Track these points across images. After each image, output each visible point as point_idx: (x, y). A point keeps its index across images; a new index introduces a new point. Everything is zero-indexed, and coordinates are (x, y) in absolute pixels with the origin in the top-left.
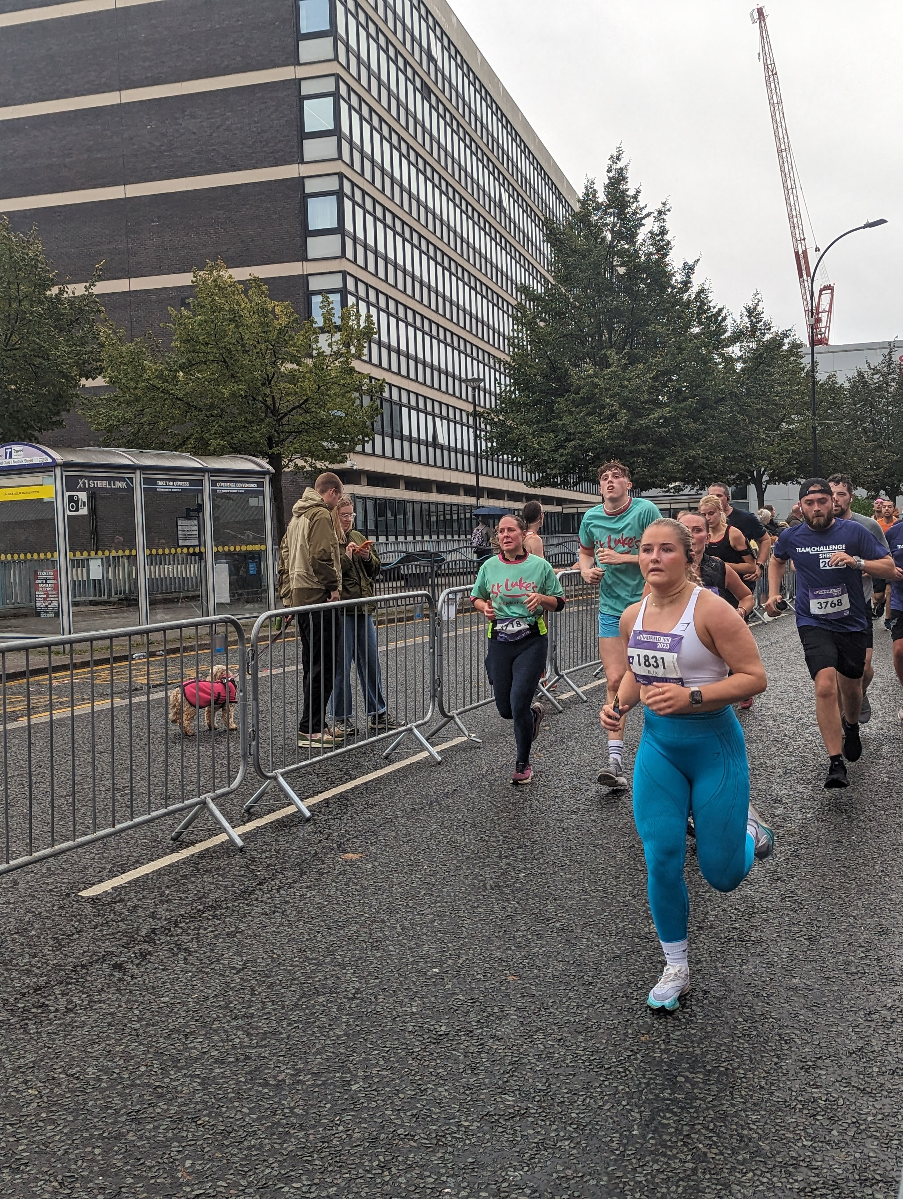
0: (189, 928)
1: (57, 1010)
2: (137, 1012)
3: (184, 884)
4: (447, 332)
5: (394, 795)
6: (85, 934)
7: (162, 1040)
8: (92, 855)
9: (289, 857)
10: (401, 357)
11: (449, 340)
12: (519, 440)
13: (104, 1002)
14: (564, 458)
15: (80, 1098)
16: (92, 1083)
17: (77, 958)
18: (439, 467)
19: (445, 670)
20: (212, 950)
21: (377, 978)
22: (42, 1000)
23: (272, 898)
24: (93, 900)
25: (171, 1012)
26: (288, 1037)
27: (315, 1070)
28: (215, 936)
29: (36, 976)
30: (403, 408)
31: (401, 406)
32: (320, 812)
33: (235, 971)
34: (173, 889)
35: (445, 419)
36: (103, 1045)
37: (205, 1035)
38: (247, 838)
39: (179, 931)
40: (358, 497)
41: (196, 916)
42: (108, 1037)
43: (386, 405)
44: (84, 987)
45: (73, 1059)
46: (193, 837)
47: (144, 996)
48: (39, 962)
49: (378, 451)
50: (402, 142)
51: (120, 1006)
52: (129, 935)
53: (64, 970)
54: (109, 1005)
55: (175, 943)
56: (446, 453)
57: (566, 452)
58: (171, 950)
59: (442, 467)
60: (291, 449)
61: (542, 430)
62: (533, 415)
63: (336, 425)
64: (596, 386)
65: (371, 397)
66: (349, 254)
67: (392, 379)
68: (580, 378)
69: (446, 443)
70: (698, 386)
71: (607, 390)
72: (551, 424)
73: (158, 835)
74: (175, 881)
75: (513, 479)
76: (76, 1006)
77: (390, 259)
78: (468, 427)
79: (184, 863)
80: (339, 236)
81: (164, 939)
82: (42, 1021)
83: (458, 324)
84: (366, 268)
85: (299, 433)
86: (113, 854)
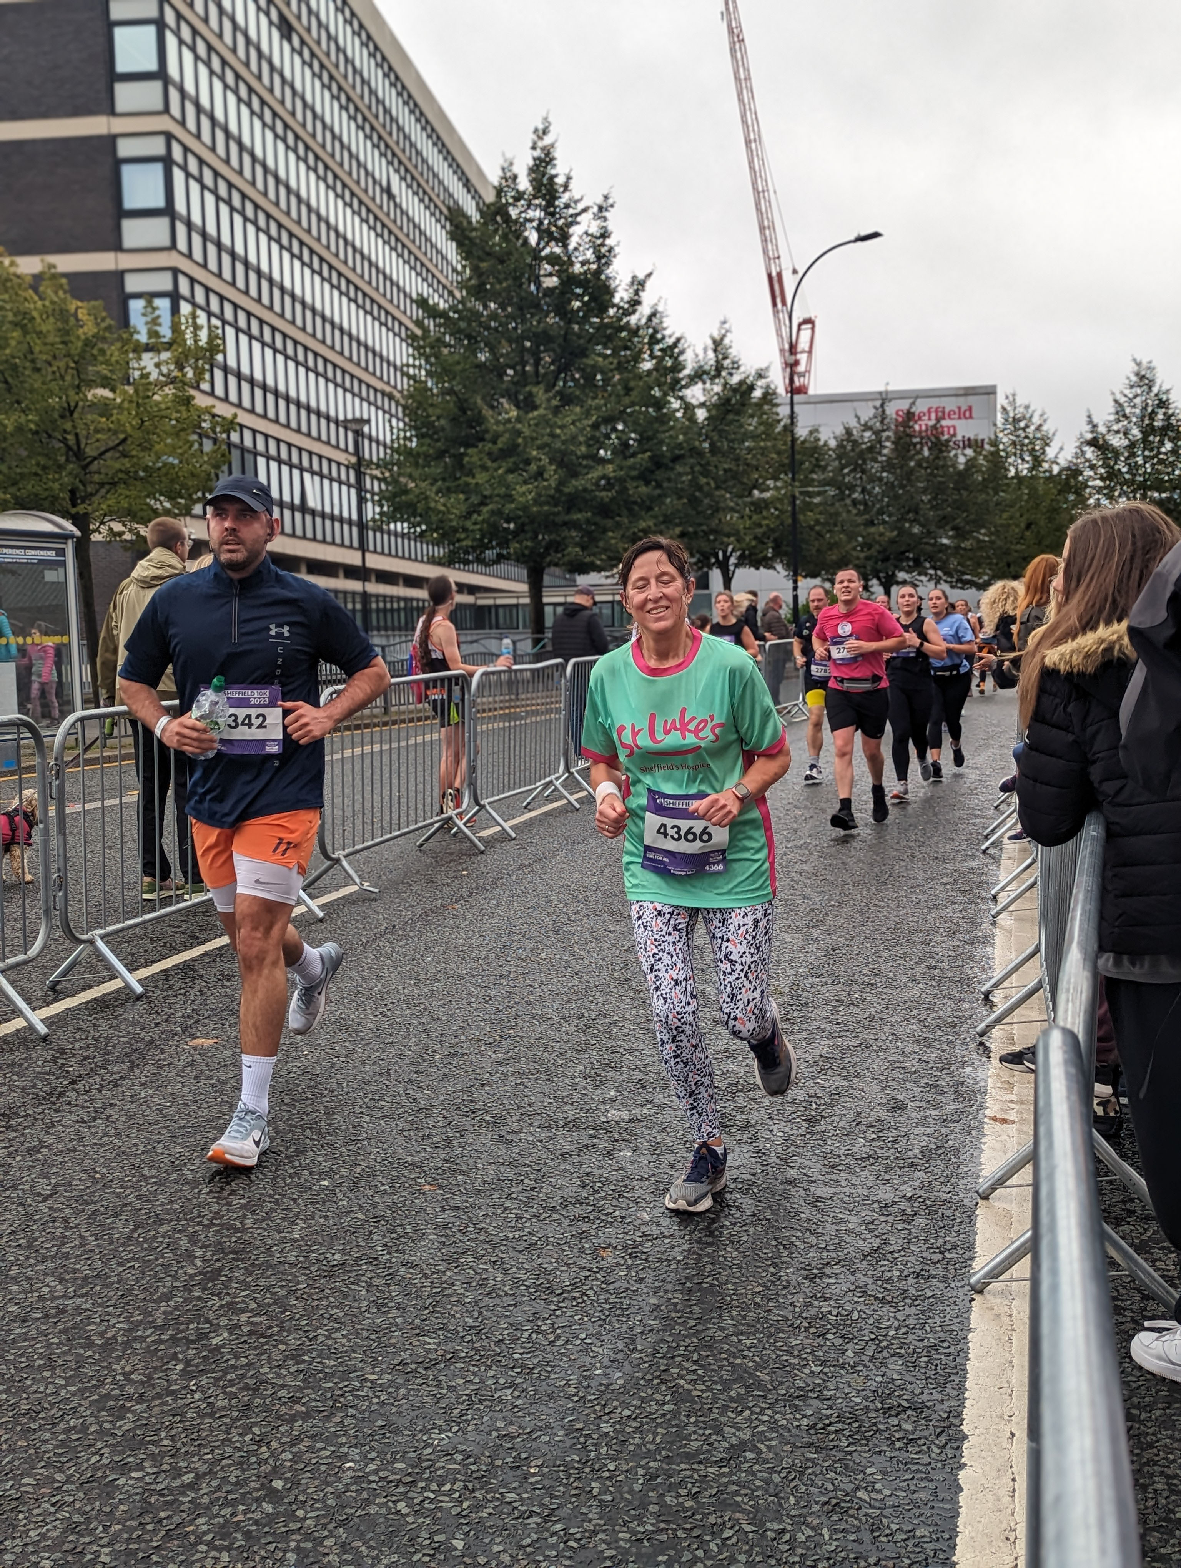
9: (114, 1047)
10: (256, 389)
14: (478, 526)
18: (308, 539)
23: (91, 1100)
26: (119, 1281)
27: (159, 1322)
30: (259, 458)
31: (256, 454)
32: (156, 987)
35: (317, 475)
38: (52, 1023)
43: (235, 454)
50: (253, 95)
56: (318, 520)
57: (480, 519)
59: (314, 539)
60: (104, 506)
61: (449, 489)
62: (436, 470)
63: (166, 474)
64: (519, 433)
65: (215, 441)
66: (182, 245)
67: (244, 418)
68: (498, 423)
69: (319, 508)
70: (649, 439)
71: (533, 439)
72: (461, 482)
75: (410, 558)
77: (239, 255)
78: (349, 486)
80: (167, 219)
83: (333, 348)
84: (205, 266)
85: (115, 484)
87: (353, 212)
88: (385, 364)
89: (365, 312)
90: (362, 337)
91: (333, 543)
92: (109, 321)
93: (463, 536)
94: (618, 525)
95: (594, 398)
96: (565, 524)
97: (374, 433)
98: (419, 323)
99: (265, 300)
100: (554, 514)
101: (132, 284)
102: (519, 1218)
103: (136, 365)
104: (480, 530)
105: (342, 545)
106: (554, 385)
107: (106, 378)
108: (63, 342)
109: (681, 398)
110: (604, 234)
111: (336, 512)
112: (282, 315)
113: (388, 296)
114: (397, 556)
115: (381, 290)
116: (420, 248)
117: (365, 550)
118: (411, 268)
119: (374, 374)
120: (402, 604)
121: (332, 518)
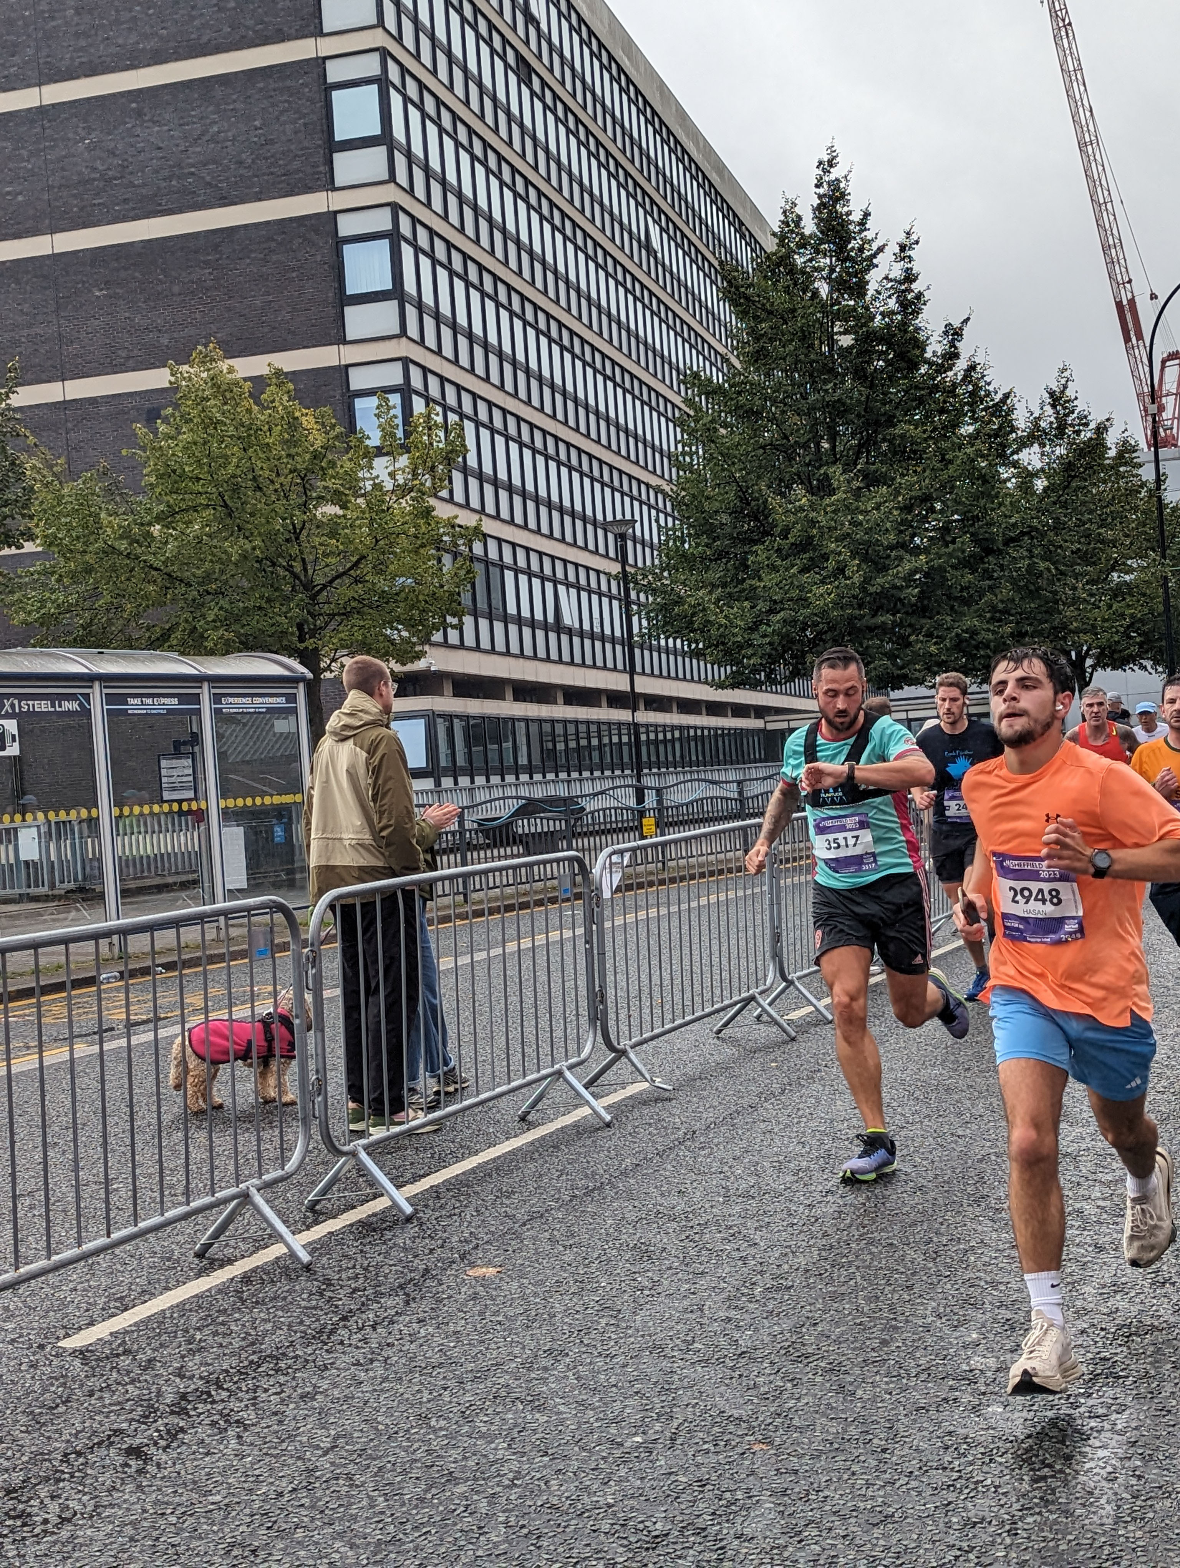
0: (240, 1389)
1: (46, 1521)
2: (173, 1519)
3: (223, 1323)
4: (572, 450)
5: (541, 1176)
6: (75, 1405)
8: (71, 1285)
9: (385, 1277)
10: (500, 491)
11: (574, 462)
12: (693, 615)
13: (120, 1507)
14: (768, 640)
17: (68, 1441)
18: (567, 664)
19: (610, 978)
20: (280, 1422)
21: (546, 1454)
22: (21, 1507)
23: (365, 1340)
24: (82, 1352)
25: (226, 1518)
26: (416, 1549)
28: (283, 1400)
29: (7, 1470)
30: (506, 572)
31: (502, 567)
32: (426, 1206)
33: (320, 1452)
34: (206, 1331)
35: (573, 586)
37: (284, 1549)
38: (315, 1250)
39: (225, 1394)
40: (440, 716)
41: (249, 1371)
43: (479, 568)
44: (84, 1485)
46: (228, 1251)
47: (181, 1495)
48: (8, 1449)
49: (470, 641)
50: (489, 151)
51: (145, 1511)
52: (144, 1404)
53: (50, 1460)
54: (128, 1509)
55: (220, 1413)
56: (576, 640)
57: (770, 630)
58: (214, 1424)
59: (572, 663)
60: (335, 640)
61: (731, 597)
62: (715, 574)
63: (406, 599)
64: (813, 523)
65: (455, 555)
66: (413, 331)
67: (490, 527)
68: (787, 512)
69: (577, 625)
70: (976, 518)
71: (831, 529)
72: (746, 585)
73: (173, 1251)
74: (209, 1320)
75: (685, 679)
76: (75, 1514)
77: (477, 337)
78: (611, 598)
79: (220, 1291)
80: (395, 302)
81: (201, 1407)
82: (24, 1538)
83: (588, 436)
84: (439, 353)
85: (347, 615)
86: (105, 1281)
87: (607, 274)
88: (649, 450)
89: (625, 391)
90: (622, 421)
91: (594, 666)
92: (338, 429)
93: (750, 652)
95: (902, 475)
96: (872, 629)
97: (638, 533)
98: (688, 401)
99: (509, 386)
100: (859, 618)
101: (358, 380)
102: (869, 1485)
103: (367, 475)
104: (770, 643)
105: (605, 667)
106: (856, 463)
107: (336, 492)
108: (289, 456)
109: (1015, 464)
110: (910, 277)
111: (597, 629)
112: (529, 403)
113: (651, 370)
114: (669, 676)
115: (643, 363)
116: (687, 309)
117: (632, 672)
118: (676, 334)
119: (637, 463)
120: (677, 734)
121: (592, 637)
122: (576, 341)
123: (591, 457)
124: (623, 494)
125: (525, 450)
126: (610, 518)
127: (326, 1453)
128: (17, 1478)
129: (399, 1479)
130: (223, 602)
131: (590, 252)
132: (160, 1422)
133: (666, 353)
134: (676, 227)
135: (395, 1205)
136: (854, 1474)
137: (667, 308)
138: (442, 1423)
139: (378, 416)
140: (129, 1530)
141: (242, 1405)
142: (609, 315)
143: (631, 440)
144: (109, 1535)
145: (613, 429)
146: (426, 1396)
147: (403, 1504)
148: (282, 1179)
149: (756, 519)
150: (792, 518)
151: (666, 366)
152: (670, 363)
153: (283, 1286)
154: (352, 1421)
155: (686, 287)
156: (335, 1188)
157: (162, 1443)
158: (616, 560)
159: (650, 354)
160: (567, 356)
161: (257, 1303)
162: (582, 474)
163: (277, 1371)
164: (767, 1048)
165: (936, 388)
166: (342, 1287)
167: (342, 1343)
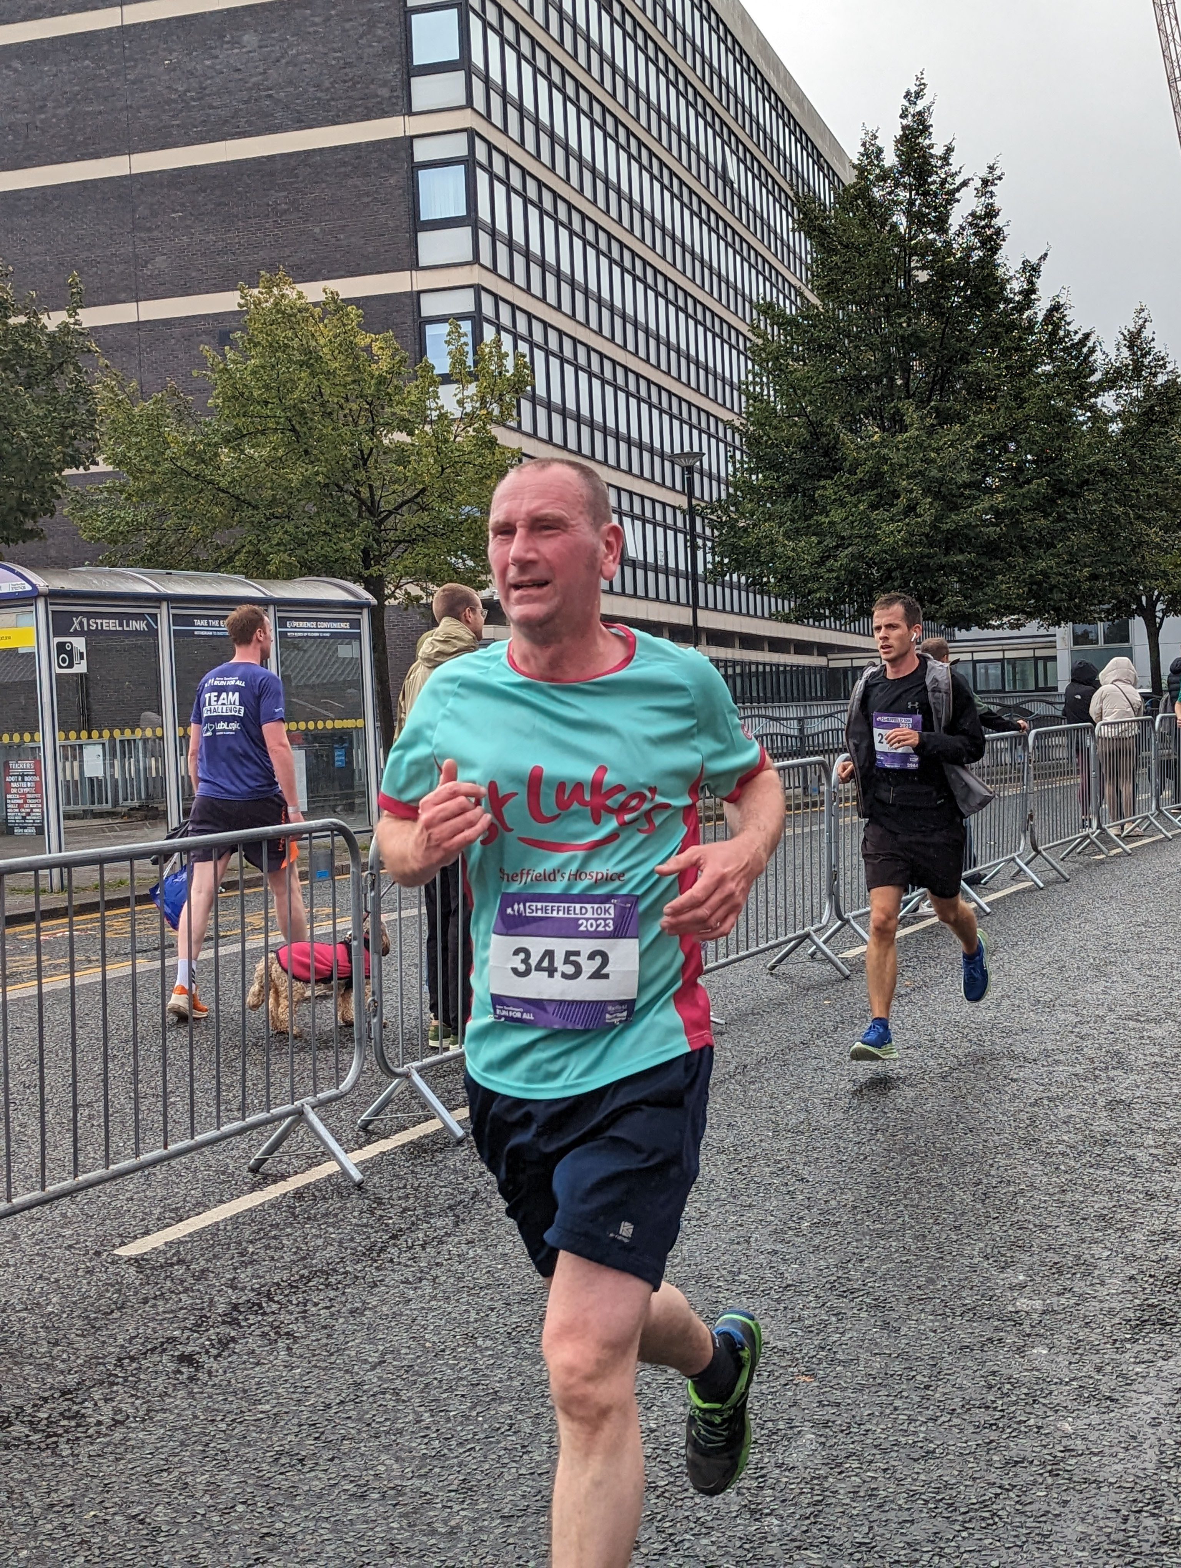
0: (290, 1302)
1: (99, 1423)
2: (223, 1426)
3: (275, 1237)
4: (641, 380)
6: (129, 1311)
7: (265, 1466)
8: (128, 1195)
9: (436, 1197)
10: (568, 421)
11: (643, 393)
13: (171, 1412)
14: (835, 574)
15: (149, 1550)
16: (164, 1528)
17: (122, 1346)
18: (629, 596)
20: (329, 1336)
22: (75, 1408)
23: (414, 1259)
24: (137, 1261)
25: (274, 1427)
26: (460, 1465)
27: (506, 1512)
28: (333, 1314)
29: (62, 1372)
33: (368, 1367)
34: (259, 1245)
35: (638, 519)
36: (176, 1473)
38: (367, 1169)
39: (275, 1307)
41: (300, 1285)
42: (181, 1462)
44: (137, 1390)
45: (132, 1492)
46: (281, 1167)
47: (231, 1403)
48: (63, 1352)
50: (568, 79)
51: (196, 1417)
52: (197, 1313)
53: (104, 1364)
54: (179, 1415)
55: (271, 1325)
56: (640, 573)
57: (837, 565)
58: (264, 1335)
59: (635, 595)
60: (399, 568)
61: (797, 530)
63: (471, 527)
64: (885, 459)
66: (485, 258)
68: (859, 448)
69: (641, 558)
70: (1050, 460)
71: (901, 466)
72: (813, 522)
73: (227, 1165)
74: (261, 1234)
75: (748, 614)
76: (128, 1417)
77: (550, 265)
78: (676, 531)
79: (273, 1206)
80: (469, 229)
81: (252, 1319)
82: (78, 1438)
83: (658, 367)
84: (511, 280)
85: (413, 542)
86: (161, 1192)
87: (683, 204)
88: (719, 383)
89: (697, 322)
90: (692, 352)
91: (657, 599)
94: (1011, 568)
95: (976, 413)
96: (942, 567)
97: (706, 466)
99: (580, 316)
100: (928, 556)
101: (430, 306)
102: (911, 1420)
103: (433, 404)
104: (837, 578)
105: (668, 601)
106: (929, 400)
107: (404, 419)
108: (355, 382)
109: (1092, 408)
110: (991, 213)
111: (661, 562)
112: (599, 332)
113: (724, 301)
114: (732, 612)
115: (716, 295)
116: (762, 241)
117: (695, 606)
118: (750, 265)
119: (707, 395)
120: (738, 670)
121: (656, 570)
122: (649, 271)
123: (660, 388)
124: (691, 426)
125: (594, 380)
126: (677, 450)
127: (374, 1368)
128: (72, 1380)
129: (445, 1395)
130: (290, 527)
131: (666, 181)
132: (212, 1331)
133: (739, 285)
134: (753, 158)
135: (446, 1127)
136: (896, 1409)
137: (742, 239)
138: (489, 1343)
139: (448, 343)
140: (180, 1435)
141: (293, 1317)
142: (683, 245)
143: (702, 372)
144: (161, 1439)
145: (683, 361)
146: (473, 1315)
147: (448, 1420)
148: (336, 1098)
149: (826, 454)
150: (863, 455)
151: (739, 298)
152: (743, 295)
153: (335, 1204)
154: (400, 1338)
155: (762, 219)
156: (388, 1109)
157: (214, 1352)
158: (683, 493)
159: (723, 285)
160: (640, 286)
161: (309, 1218)
162: (651, 406)
163: (327, 1286)
164: (821, 986)
165: (1013, 326)
166: (392, 1206)
167: (391, 1261)
